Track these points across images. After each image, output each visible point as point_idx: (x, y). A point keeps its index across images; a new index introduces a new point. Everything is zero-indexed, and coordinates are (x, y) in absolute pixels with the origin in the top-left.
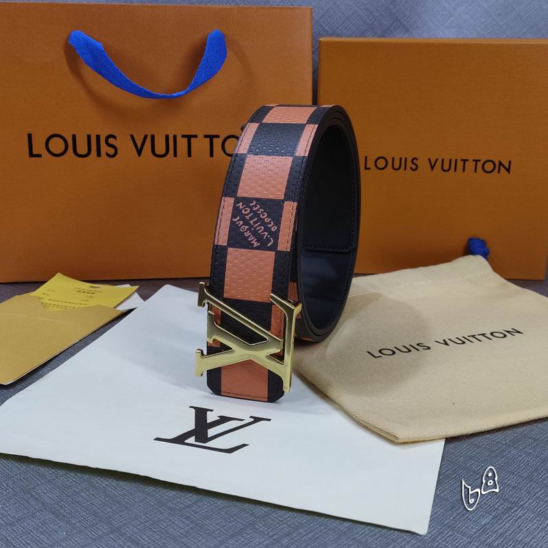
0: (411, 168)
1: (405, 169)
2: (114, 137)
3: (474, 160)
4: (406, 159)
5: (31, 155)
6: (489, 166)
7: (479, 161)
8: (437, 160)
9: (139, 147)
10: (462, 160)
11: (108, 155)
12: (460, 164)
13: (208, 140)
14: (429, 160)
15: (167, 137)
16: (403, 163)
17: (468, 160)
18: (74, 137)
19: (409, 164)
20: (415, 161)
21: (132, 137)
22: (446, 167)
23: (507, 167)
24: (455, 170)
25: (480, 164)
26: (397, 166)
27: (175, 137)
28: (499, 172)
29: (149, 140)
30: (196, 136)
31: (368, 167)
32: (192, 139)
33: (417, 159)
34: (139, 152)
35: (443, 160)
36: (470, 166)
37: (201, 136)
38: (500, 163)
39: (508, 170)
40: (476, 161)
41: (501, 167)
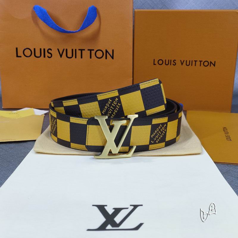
0: (173, 64)
1: (171, 65)
2: (51, 50)
3: (199, 61)
4: (171, 60)
5: (17, 56)
6: (206, 64)
7: (202, 61)
8: (184, 61)
9: (61, 53)
10: (194, 61)
11: (48, 57)
12: (194, 63)
13: (89, 51)
14: (181, 61)
15: (72, 50)
17: (197, 61)
18: (35, 49)
19: (172, 63)
20: (175, 61)
21: (58, 50)
22: (188, 64)
23: (214, 64)
24: (192, 65)
25: (202, 63)
26: (167, 63)
27: (76, 50)
28: (210, 66)
29: (65, 51)
30: (84, 50)
31: (155, 63)
32: (83, 51)
33: (175, 60)
34: (61, 56)
35: (186, 61)
36: (198, 63)
37: (86, 50)
38: (211, 62)
39: (214, 65)
40: (201, 61)
41: (211, 64)
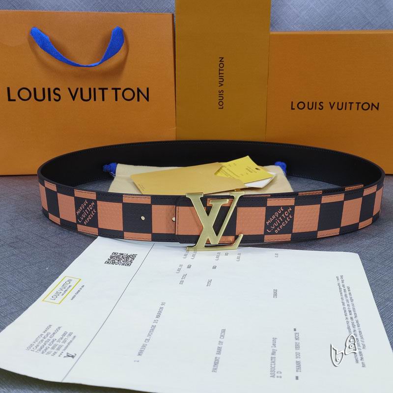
16: (314, 105)
